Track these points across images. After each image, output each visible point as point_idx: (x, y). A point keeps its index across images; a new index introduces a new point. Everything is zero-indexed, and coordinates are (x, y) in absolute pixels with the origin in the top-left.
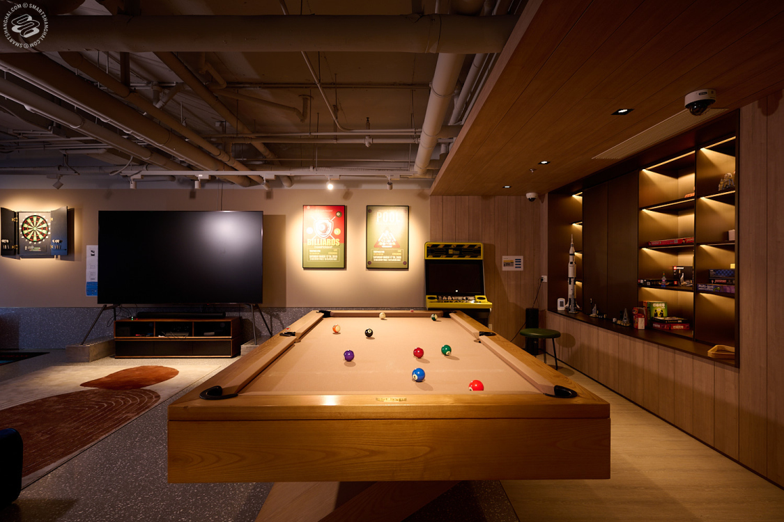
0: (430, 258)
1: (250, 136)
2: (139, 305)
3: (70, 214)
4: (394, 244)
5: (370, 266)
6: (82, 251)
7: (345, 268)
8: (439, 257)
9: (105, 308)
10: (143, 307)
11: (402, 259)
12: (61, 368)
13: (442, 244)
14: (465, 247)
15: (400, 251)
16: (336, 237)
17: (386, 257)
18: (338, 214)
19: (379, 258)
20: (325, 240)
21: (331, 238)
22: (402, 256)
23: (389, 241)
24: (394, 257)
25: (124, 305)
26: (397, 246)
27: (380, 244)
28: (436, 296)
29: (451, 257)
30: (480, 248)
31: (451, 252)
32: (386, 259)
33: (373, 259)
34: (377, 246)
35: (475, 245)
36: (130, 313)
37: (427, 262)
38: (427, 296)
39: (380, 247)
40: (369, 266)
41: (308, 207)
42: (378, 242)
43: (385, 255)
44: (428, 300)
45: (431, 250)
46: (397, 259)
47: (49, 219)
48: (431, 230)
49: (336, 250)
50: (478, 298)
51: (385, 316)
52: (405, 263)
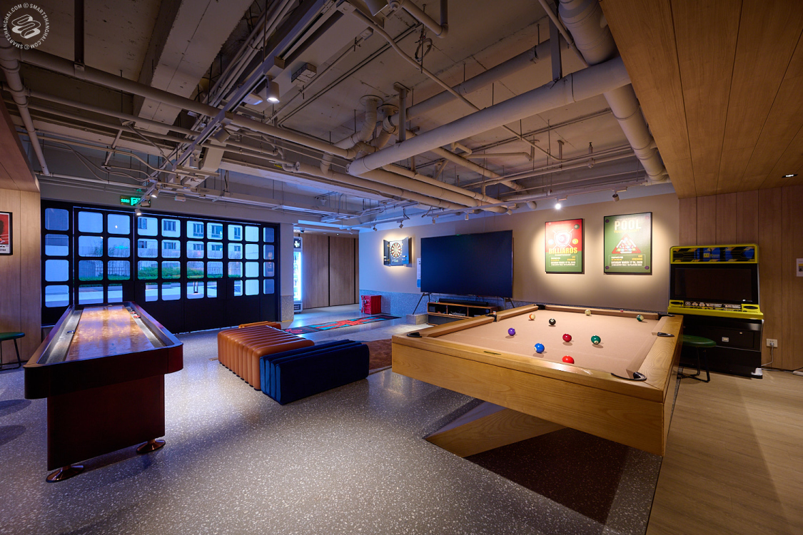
0: (678, 262)
1: (499, 179)
2: (441, 294)
3: (410, 241)
4: (634, 250)
5: (608, 271)
6: (415, 262)
7: (582, 272)
8: (690, 261)
9: (424, 295)
10: (443, 296)
11: (643, 264)
12: (403, 326)
13: (693, 248)
14: (727, 250)
15: (641, 256)
16: (574, 246)
17: (625, 262)
18: (576, 227)
19: (616, 263)
20: (564, 249)
21: (569, 247)
22: (643, 261)
23: (628, 247)
24: (634, 262)
25: (433, 294)
26: (638, 251)
27: (619, 250)
28: (683, 302)
29: (708, 261)
30: (754, 249)
31: (706, 255)
32: (625, 263)
33: (611, 264)
34: (615, 252)
35: (745, 248)
36: (436, 298)
37: (673, 267)
38: (671, 301)
39: (619, 253)
40: (606, 271)
41: (550, 223)
42: (616, 249)
43: (623, 260)
44: (671, 305)
45: (677, 254)
46: (638, 263)
47: (401, 244)
48: (680, 234)
49: (574, 257)
50: (745, 307)
51: (590, 312)
52: (647, 268)
